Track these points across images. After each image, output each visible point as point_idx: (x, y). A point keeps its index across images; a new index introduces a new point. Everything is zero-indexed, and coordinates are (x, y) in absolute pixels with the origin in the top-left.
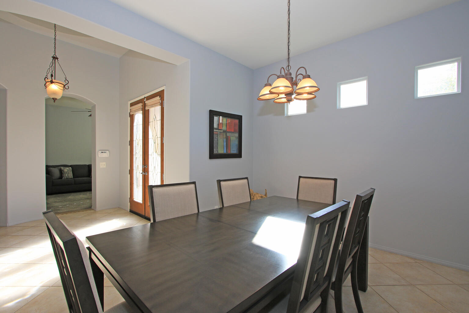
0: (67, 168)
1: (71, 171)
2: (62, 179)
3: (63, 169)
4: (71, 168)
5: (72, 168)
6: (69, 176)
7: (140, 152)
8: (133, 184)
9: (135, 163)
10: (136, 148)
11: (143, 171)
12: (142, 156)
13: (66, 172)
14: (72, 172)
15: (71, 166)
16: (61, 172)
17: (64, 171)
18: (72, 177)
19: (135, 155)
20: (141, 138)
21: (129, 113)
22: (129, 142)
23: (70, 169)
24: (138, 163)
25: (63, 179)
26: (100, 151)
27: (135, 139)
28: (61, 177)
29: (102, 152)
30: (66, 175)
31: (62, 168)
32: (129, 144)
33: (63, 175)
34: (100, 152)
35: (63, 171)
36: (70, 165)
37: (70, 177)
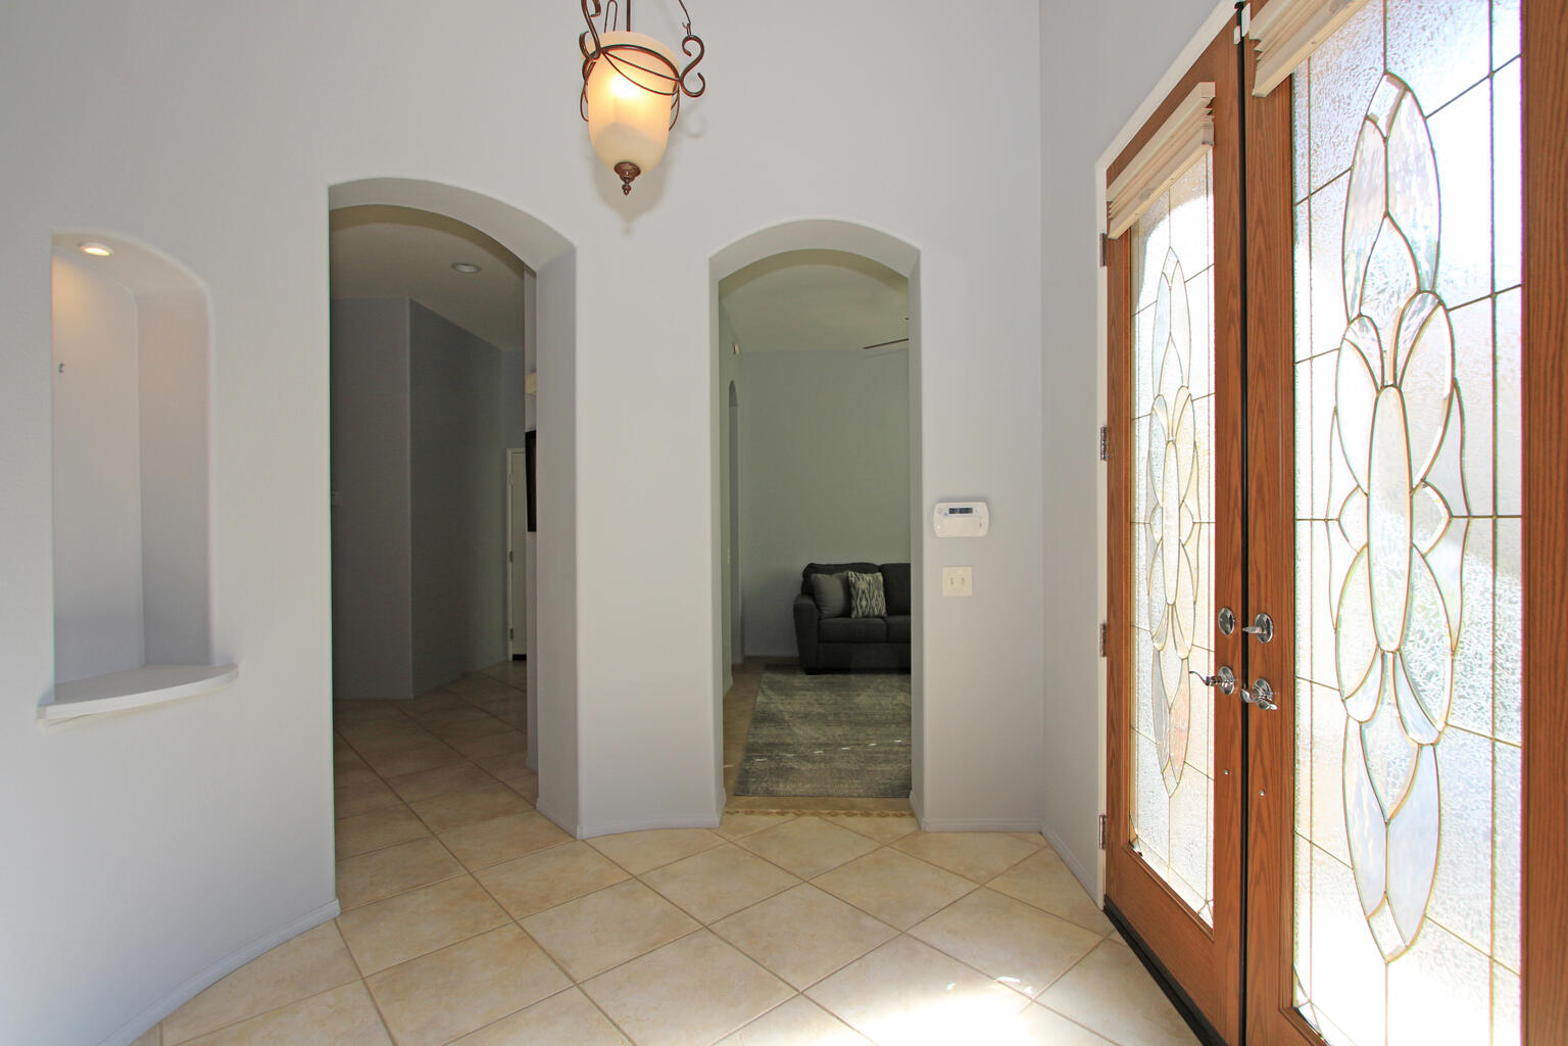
0: (868, 577)
1: (878, 590)
2: (850, 616)
3: (853, 580)
4: (881, 578)
5: (883, 576)
6: (871, 607)
7: (1191, 502)
8: (1130, 727)
9: (1149, 580)
10: (1158, 473)
11: (1220, 661)
12: (1209, 533)
13: (863, 592)
14: (882, 593)
15: (882, 569)
16: (848, 587)
17: (857, 586)
18: (884, 611)
19: (1149, 524)
20: (1204, 380)
21: (1098, 237)
22: (1099, 435)
23: (876, 580)
24: (1171, 585)
25: (853, 616)
26: (939, 505)
27: (1143, 402)
28: (847, 611)
29: (952, 511)
30: (864, 603)
31: (852, 575)
32: (1099, 448)
33: (854, 602)
34: (939, 512)
35: (854, 586)
36: (879, 564)
37: (876, 612)
